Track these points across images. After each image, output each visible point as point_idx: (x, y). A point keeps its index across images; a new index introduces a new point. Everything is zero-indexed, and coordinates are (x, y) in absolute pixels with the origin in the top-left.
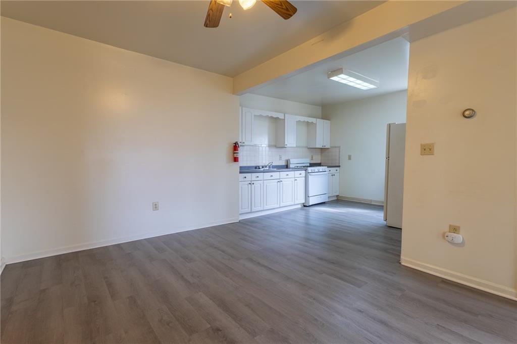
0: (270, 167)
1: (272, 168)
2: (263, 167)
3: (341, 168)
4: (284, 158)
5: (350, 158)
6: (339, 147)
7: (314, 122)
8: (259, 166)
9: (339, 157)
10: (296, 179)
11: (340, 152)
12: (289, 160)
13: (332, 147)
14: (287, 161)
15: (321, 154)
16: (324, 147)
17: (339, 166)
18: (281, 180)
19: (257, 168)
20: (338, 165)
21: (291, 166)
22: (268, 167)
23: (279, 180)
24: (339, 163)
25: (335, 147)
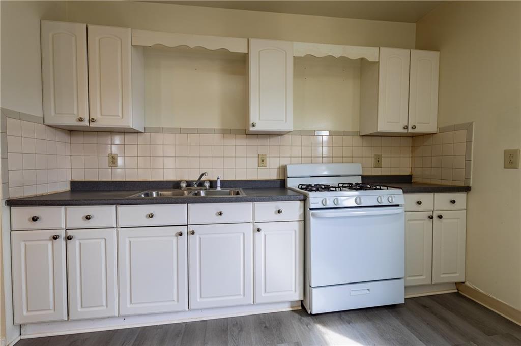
3: (470, 193)
5: (510, 160)
6: (468, 127)
7: (370, 59)
9: (468, 160)
11: (469, 141)
13: (442, 130)
14: (284, 169)
15: (412, 152)
16: (410, 130)
17: (467, 189)
20: (462, 184)
23: (182, 229)
24: (467, 179)
25: (456, 128)
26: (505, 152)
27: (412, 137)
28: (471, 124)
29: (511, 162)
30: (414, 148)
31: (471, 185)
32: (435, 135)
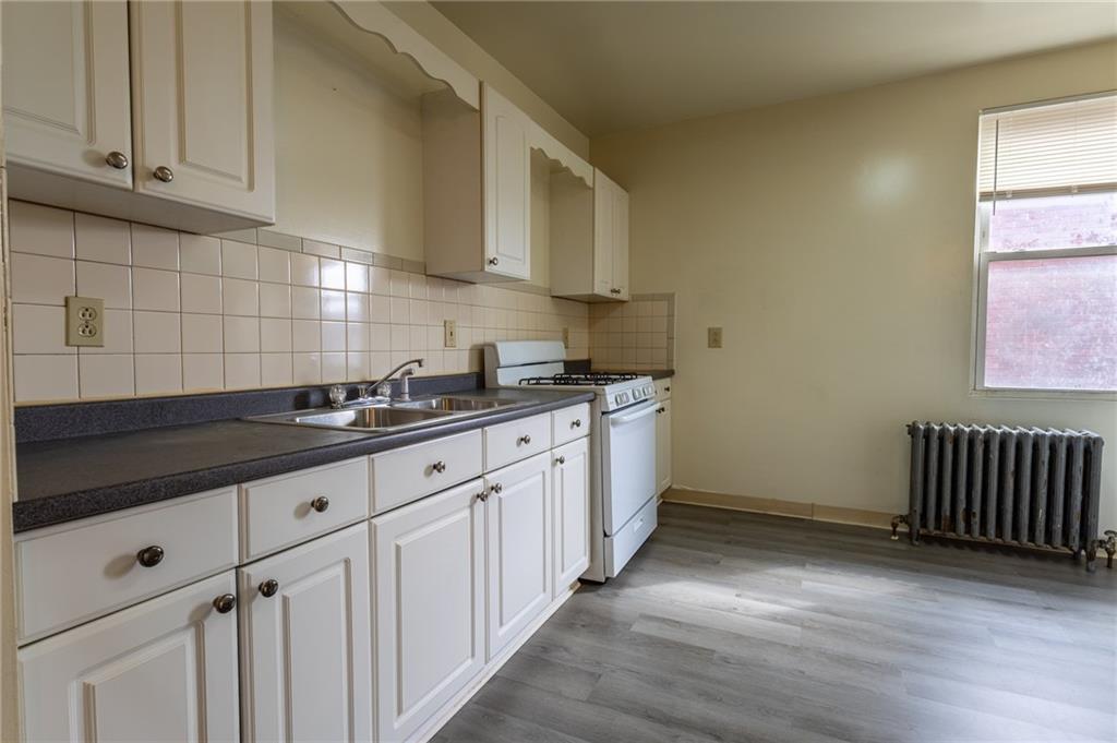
0: (397, 393)
1: (414, 395)
2: (353, 393)
3: (674, 378)
4: (468, 338)
5: (715, 338)
6: (670, 298)
8: (325, 390)
9: (671, 338)
10: (558, 453)
11: (671, 316)
12: (494, 346)
13: (636, 298)
15: (590, 326)
16: (615, 296)
17: (671, 374)
18: (492, 479)
19: (315, 398)
20: (666, 369)
21: (505, 378)
22: (387, 390)
23: (478, 486)
24: (670, 360)
25: (653, 298)
26: (710, 330)
27: (589, 303)
28: (673, 295)
29: (715, 340)
30: (592, 321)
31: (675, 368)
32: (626, 304)
